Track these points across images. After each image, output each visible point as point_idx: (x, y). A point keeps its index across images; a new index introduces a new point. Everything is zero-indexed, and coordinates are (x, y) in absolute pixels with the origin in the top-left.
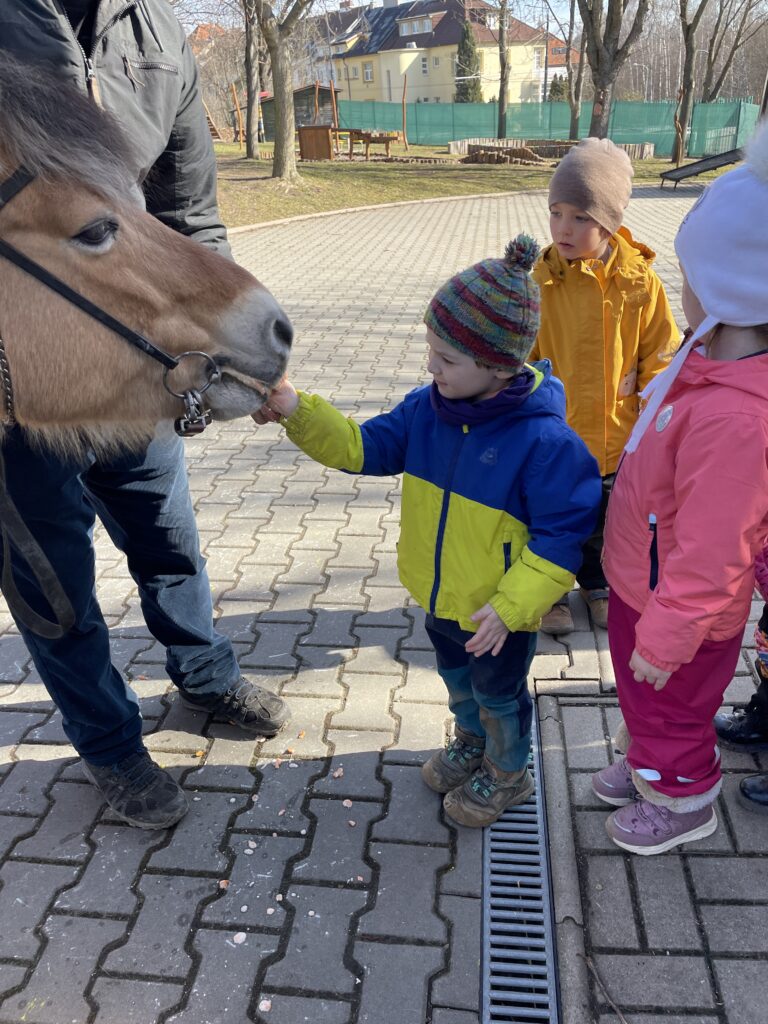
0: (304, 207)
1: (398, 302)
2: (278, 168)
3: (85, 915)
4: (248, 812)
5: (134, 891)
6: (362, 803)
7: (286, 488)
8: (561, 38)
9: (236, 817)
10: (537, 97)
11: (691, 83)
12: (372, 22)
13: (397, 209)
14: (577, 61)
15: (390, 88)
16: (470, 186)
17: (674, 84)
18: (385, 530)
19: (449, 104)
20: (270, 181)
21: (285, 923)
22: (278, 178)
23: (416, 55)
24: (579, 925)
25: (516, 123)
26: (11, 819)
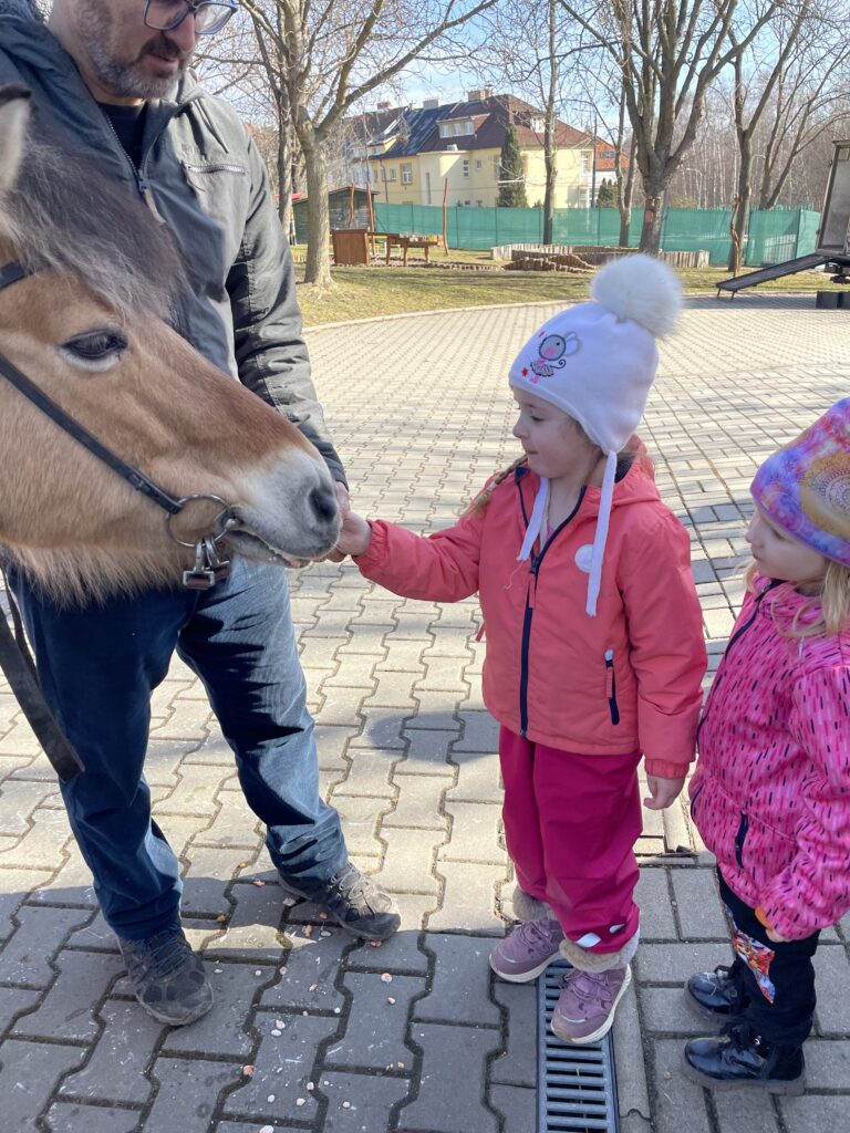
0: (338, 314)
1: (439, 417)
2: (310, 274)
3: (94, 1102)
4: (275, 987)
5: (148, 1076)
6: (402, 977)
7: (319, 618)
8: (610, 142)
9: (262, 992)
10: (584, 202)
11: (747, 191)
12: (411, 124)
13: (437, 317)
14: (627, 165)
15: (429, 191)
16: (514, 294)
17: (729, 190)
18: (427, 665)
19: (491, 208)
20: (302, 286)
21: (318, 1115)
22: (310, 283)
23: (458, 157)
24: (646, 1119)
25: (562, 228)
26: (12, 991)
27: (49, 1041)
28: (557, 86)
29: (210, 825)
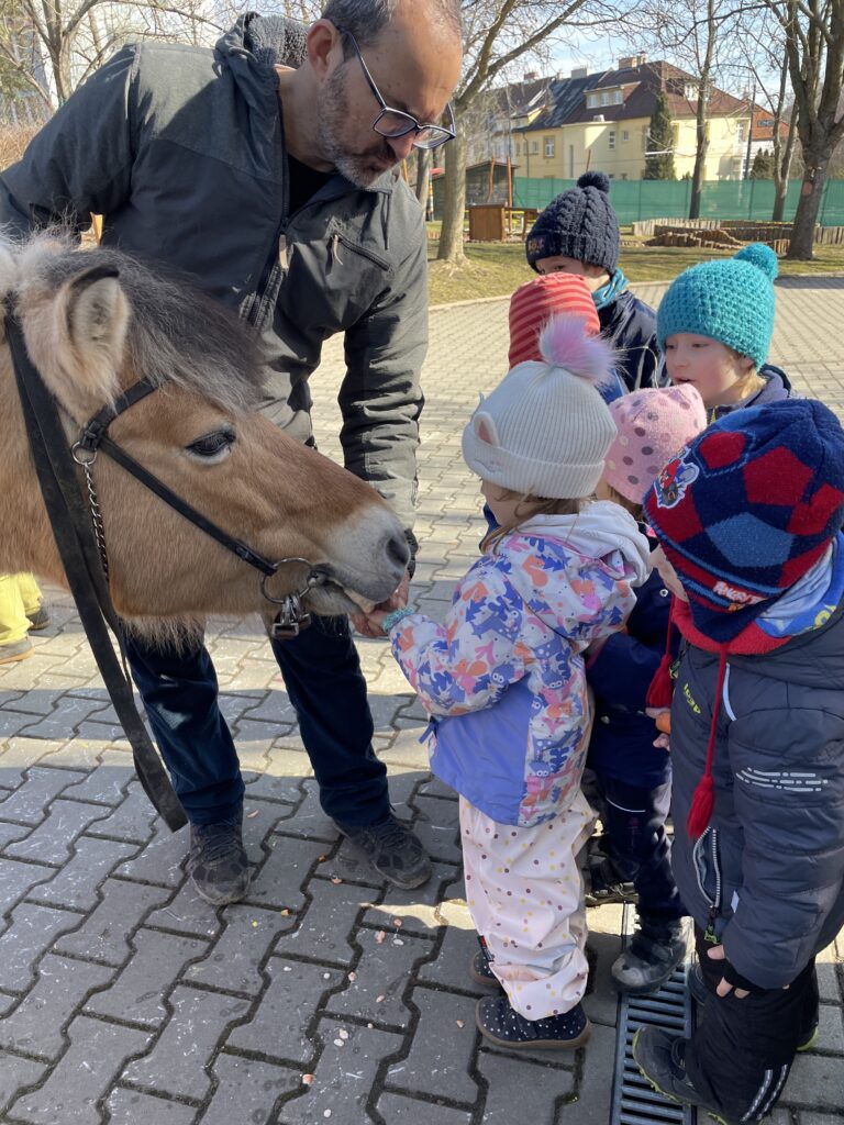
0: (468, 292)
2: (443, 249)
3: (153, 1093)
4: (343, 993)
5: (209, 1071)
8: (769, 109)
9: (329, 997)
10: (737, 174)
12: (557, 94)
14: (786, 134)
15: (572, 164)
16: (653, 271)
19: (635, 182)
20: (434, 263)
22: (443, 260)
23: (603, 128)
25: (710, 201)
26: (89, 966)
27: (119, 1022)
28: (714, 51)
29: (294, 813)
